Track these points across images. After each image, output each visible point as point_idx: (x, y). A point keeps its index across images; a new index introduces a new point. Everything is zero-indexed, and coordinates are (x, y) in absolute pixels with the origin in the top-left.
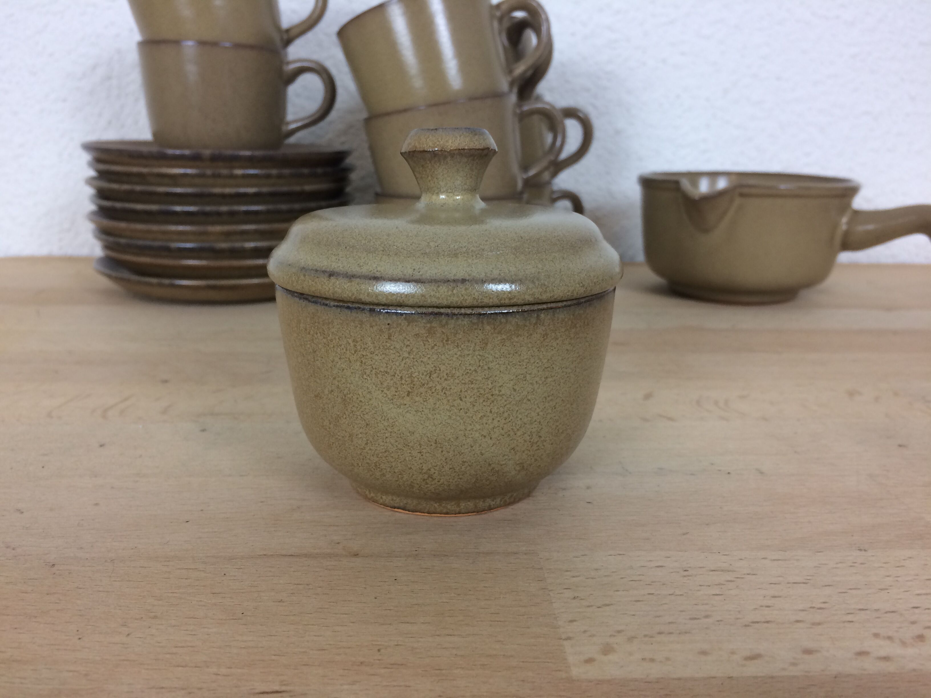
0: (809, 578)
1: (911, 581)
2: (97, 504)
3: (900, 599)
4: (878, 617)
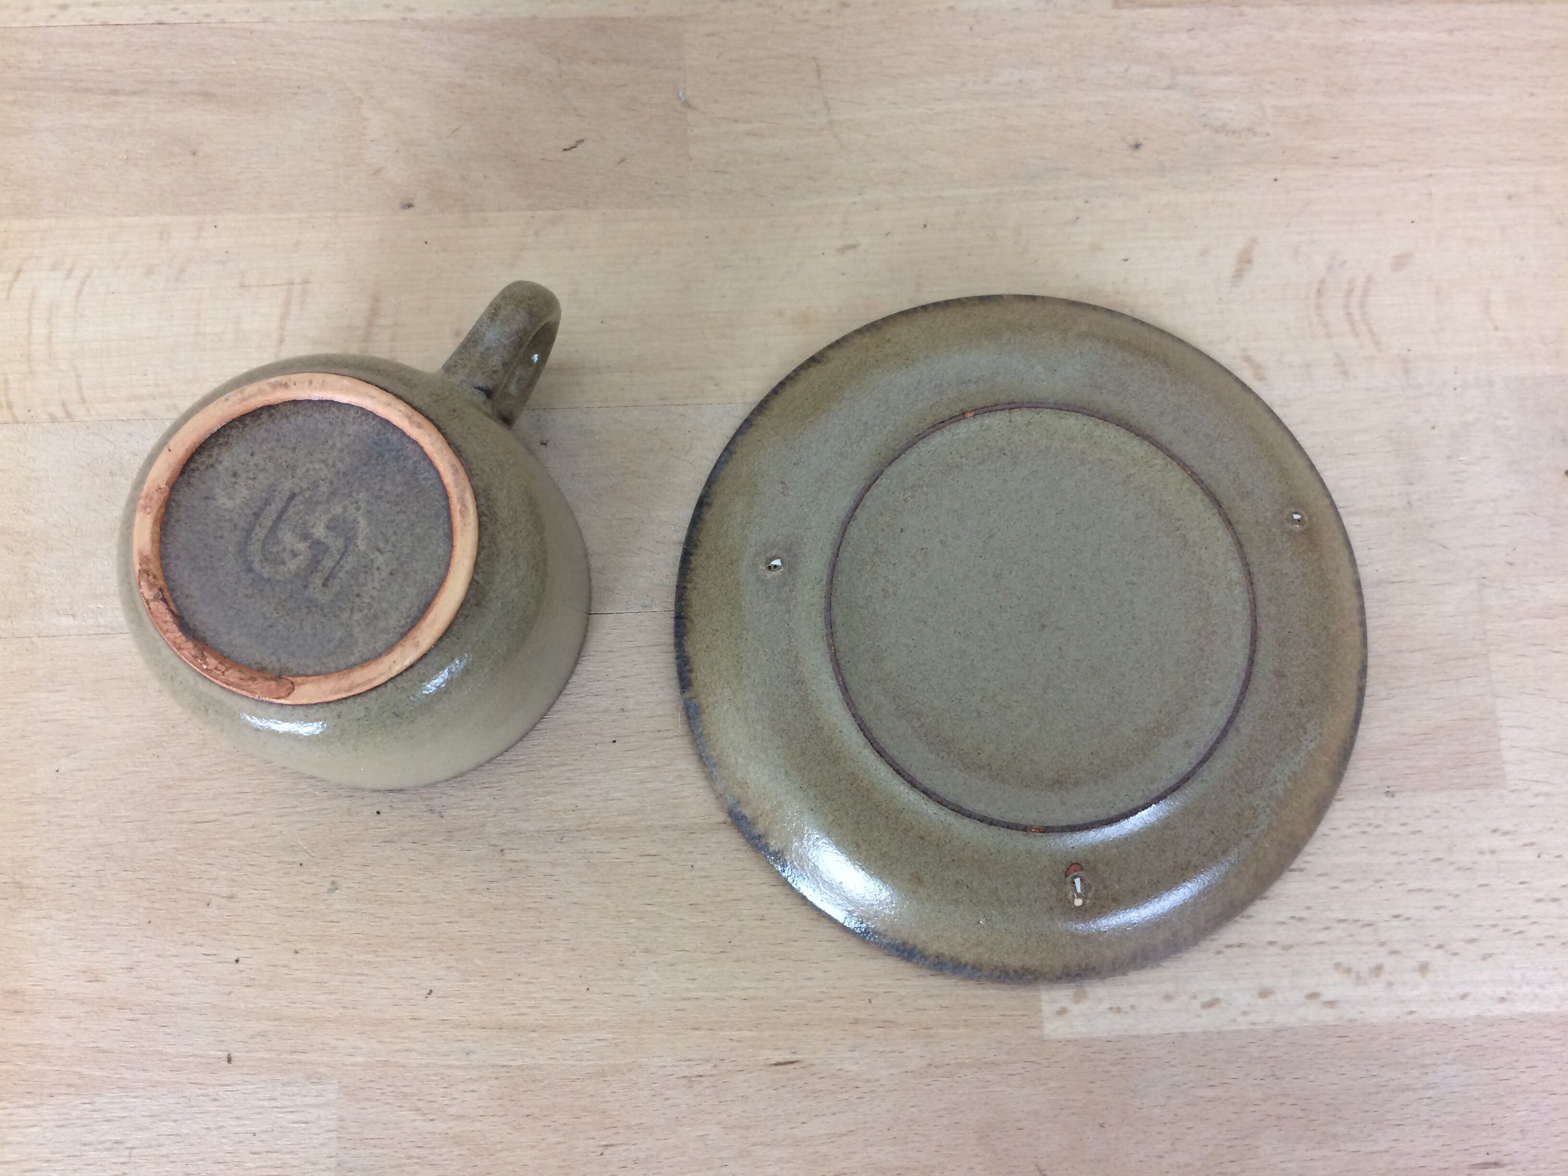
3: (1388, 900)
4: (1351, 935)
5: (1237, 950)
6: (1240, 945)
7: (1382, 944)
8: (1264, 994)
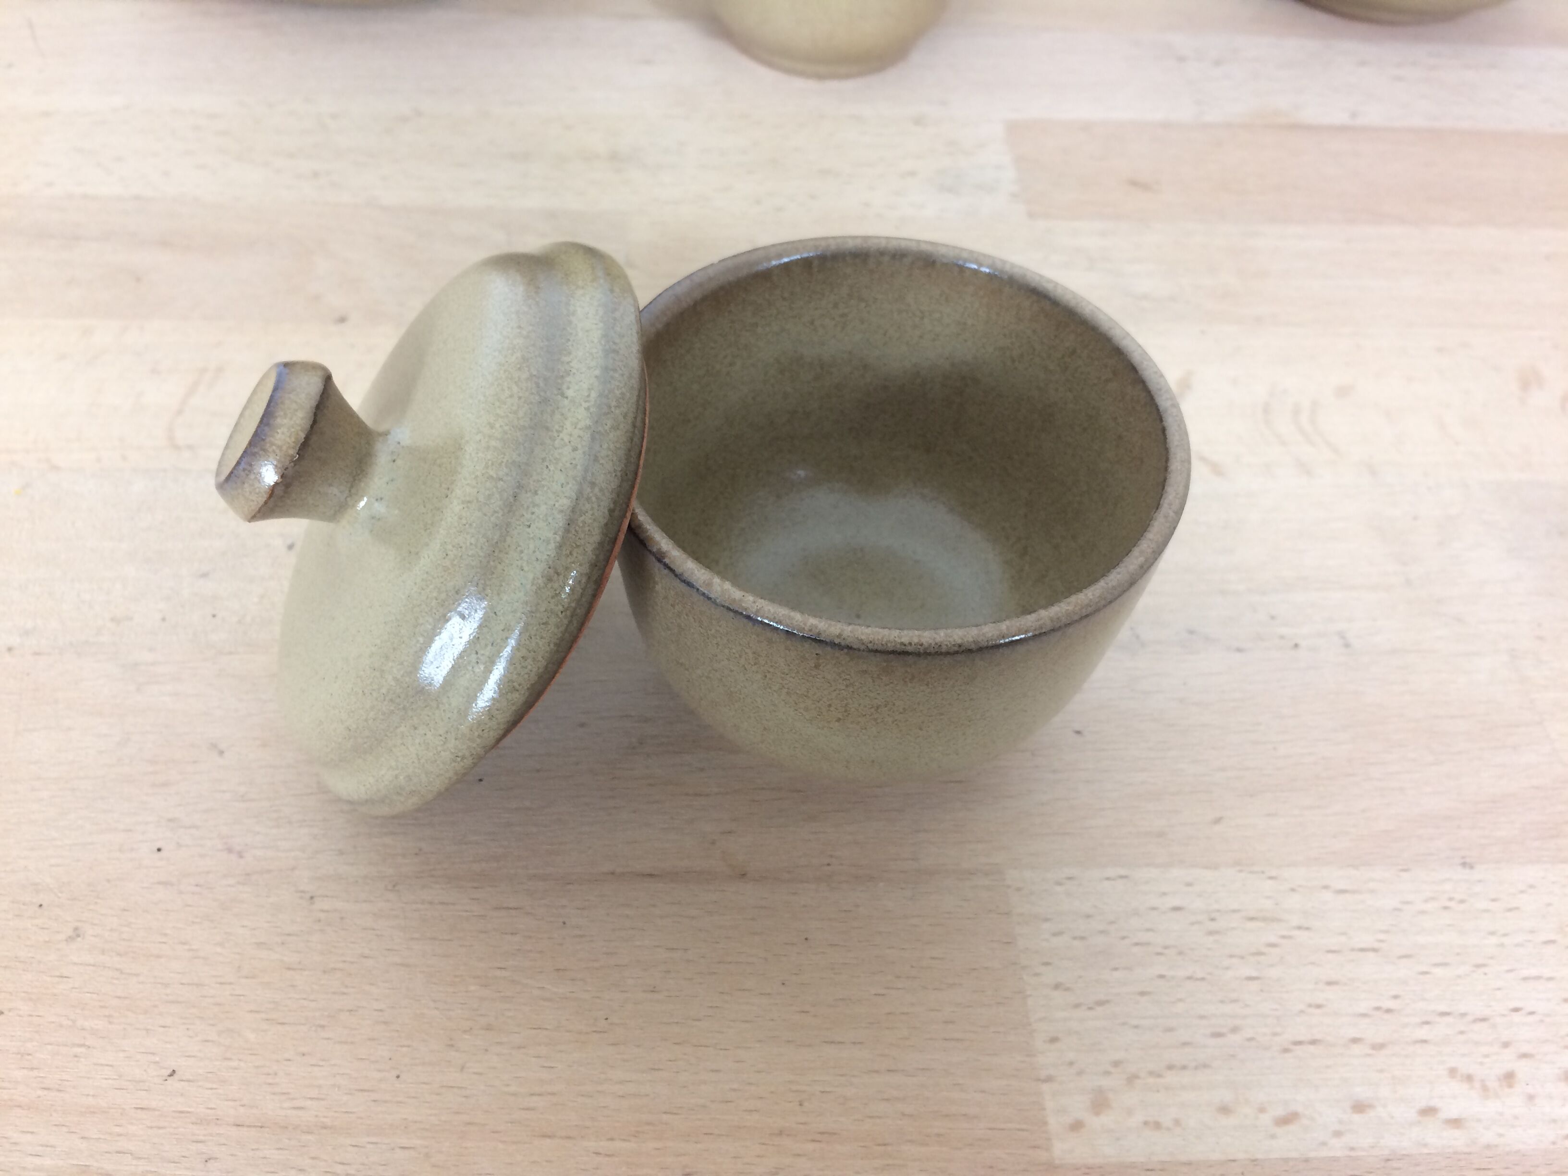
1: (1522, 945)
3: (1499, 989)
4: (1462, 1033)
5: (1312, 1048)
6: (1313, 1042)
7: (1506, 1045)
8: (1359, 1107)
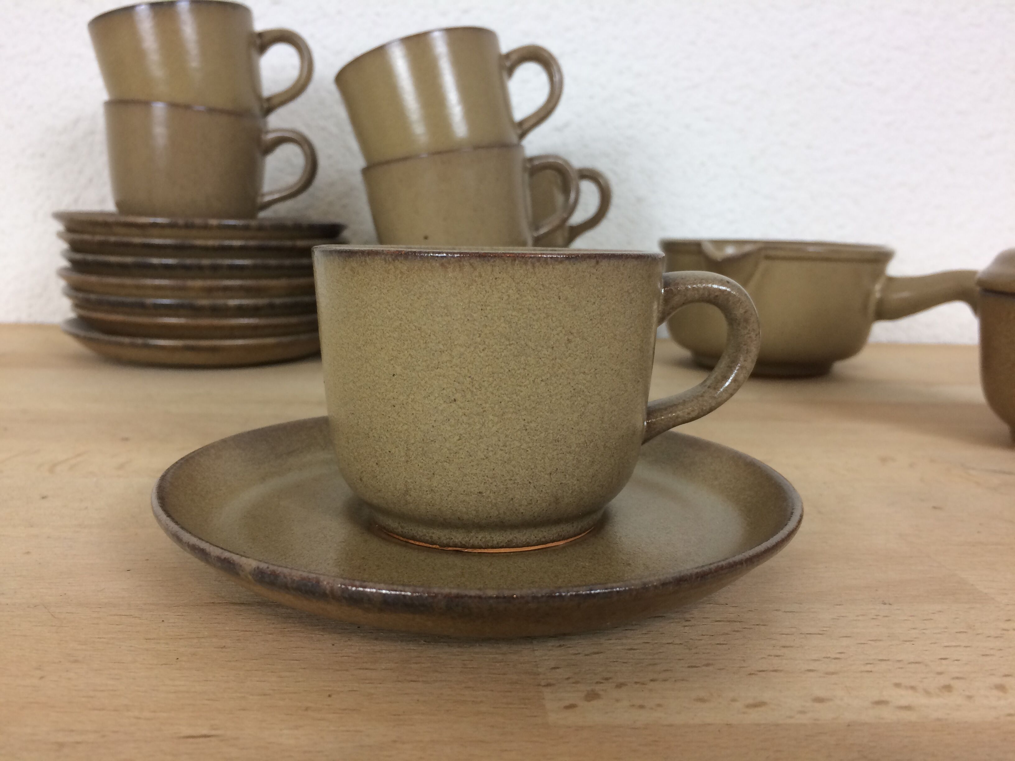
0: (825, 629)
1: (939, 633)
2: (28, 553)
4: (900, 668)
5: (773, 673)
6: (775, 671)
8: (819, 700)
